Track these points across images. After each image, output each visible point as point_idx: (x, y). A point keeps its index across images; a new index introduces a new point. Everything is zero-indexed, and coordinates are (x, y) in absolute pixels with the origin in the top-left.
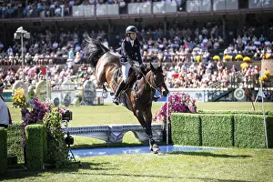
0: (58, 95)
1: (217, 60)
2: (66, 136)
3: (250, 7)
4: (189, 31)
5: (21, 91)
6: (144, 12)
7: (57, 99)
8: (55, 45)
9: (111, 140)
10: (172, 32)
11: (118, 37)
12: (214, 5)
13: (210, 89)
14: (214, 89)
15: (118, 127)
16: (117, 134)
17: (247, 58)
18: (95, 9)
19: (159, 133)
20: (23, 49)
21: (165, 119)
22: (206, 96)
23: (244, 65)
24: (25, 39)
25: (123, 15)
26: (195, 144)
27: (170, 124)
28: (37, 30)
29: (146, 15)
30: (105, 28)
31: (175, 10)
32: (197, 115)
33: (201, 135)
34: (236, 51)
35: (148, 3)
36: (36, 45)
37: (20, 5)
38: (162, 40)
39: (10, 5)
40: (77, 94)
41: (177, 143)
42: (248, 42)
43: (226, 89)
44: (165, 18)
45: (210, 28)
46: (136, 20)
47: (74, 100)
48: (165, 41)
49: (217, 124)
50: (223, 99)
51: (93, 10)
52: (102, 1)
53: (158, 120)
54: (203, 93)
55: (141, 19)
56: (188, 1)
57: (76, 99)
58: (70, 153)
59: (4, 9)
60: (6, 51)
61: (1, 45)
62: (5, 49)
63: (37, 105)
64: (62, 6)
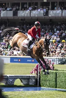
1: (64, 42)
4: (50, 26)
6: (26, 15)
9: (8, 83)
12: (63, 13)
13: (60, 58)
14: (62, 58)
16: (11, 80)
19: (34, 80)
21: (37, 73)
22: (58, 61)
25: (15, 17)
26: (53, 87)
27: (40, 76)
29: (27, 17)
30: (5, 23)
31: (43, 15)
33: (56, 82)
35: (28, 10)
41: (43, 86)
45: (60, 25)
46: (22, 20)
52: (4, 9)
53: (33, 73)
54: (56, 60)
55: (24, 19)
56: (49, 11)
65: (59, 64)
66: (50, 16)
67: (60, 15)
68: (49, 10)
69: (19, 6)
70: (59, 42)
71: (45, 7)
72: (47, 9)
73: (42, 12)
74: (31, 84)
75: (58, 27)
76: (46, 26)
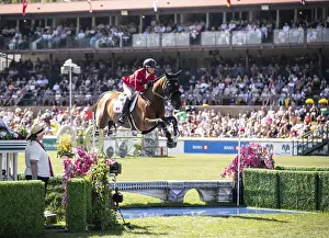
0: (112, 144)
1: (311, 105)
2: (114, 192)
4: (277, 67)
5: (68, 138)
6: (220, 42)
7: (111, 148)
8: (111, 82)
9: (170, 199)
10: (254, 68)
11: (187, 73)
12: (308, 36)
13: (301, 140)
14: (305, 140)
15: (179, 184)
16: (177, 192)
18: (161, 39)
19: (228, 193)
20: (71, 87)
24: (74, 75)
25: (194, 46)
26: (271, 207)
27: (242, 182)
28: (87, 62)
29: (225, 47)
30: (172, 62)
31: (260, 42)
32: (275, 171)
35: (227, 32)
36: (88, 82)
37: (69, 32)
38: (242, 78)
39: (56, 32)
40: (135, 142)
41: (250, 204)
43: (320, 140)
44: (247, 51)
46: (211, 52)
47: (132, 150)
48: (246, 80)
49: (298, 183)
50: (317, 152)
51: (158, 40)
52: (169, 28)
53: (227, 176)
54: (291, 145)
55: (217, 52)
56: (275, 31)
57: (134, 149)
58: (118, 213)
59: (50, 37)
60: (52, 88)
61: (46, 81)
62: (50, 86)
63: (82, 155)
64: (120, 34)
65: (299, 154)
66: (276, 42)
67: (301, 40)
68: (274, 27)
69: (205, 21)
70: (300, 103)
71: (265, 21)
72: (270, 26)
73: (260, 35)
74: (221, 199)
75: (296, 68)
76: (270, 67)
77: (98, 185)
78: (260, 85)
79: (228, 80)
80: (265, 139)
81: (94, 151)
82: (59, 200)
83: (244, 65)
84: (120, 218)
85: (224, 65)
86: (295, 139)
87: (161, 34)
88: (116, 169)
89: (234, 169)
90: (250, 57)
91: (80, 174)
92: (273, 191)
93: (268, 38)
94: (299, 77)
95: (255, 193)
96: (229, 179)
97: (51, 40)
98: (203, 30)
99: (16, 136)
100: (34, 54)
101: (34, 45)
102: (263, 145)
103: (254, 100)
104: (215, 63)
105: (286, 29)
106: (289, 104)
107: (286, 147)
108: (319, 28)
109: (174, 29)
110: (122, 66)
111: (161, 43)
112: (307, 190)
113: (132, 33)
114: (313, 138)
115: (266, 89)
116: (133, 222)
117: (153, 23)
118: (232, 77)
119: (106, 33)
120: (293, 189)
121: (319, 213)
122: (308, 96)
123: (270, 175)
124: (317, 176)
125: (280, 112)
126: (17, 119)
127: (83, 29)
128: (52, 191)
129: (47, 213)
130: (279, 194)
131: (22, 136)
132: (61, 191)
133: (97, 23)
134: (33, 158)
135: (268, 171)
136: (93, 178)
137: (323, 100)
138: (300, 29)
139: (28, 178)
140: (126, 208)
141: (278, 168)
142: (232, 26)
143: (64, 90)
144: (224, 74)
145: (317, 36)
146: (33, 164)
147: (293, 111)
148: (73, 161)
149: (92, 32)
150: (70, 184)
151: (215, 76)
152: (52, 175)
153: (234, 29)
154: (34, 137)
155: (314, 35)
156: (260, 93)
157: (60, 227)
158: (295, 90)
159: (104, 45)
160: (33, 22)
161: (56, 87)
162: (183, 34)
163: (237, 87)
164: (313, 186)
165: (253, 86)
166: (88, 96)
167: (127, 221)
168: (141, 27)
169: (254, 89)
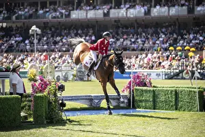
0: (60, 74)
1: (172, 50)
2: (61, 102)
3: (196, 13)
4: (153, 29)
5: (34, 71)
6: (120, 15)
7: (59, 76)
8: (58, 38)
9: (93, 105)
10: (140, 30)
12: (170, 11)
13: (167, 71)
14: (169, 71)
15: (98, 96)
16: (97, 101)
17: (193, 49)
18: (87, 14)
19: (126, 101)
20: (35, 41)
21: (130, 91)
22: (164, 76)
23: (191, 54)
24: (37, 34)
25: (106, 18)
26: (150, 109)
27: (133, 95)
28: (44, 27)
29: (123, 18)
30: (93, 27)
31: (143, 15)
32: (152, 89)
34: (185, 44)
35: (124, 9)
36: (45, 38)
37: (34, 10)
38: (133, 36)
39: (26, 10)
40: (72, 73)
41: (139, 107)
42: (194, 37)
43: (178, 71)
44: (136, 20)
46: (115, 21)
47: (71, 78)
48: (135, 37)
49: (165, 95)
50: (175, 77)
51: (85, 14)
52: (91, 7)
54: (161, 73)
55: (119, 21)
56: (152, 9)
57: (72, 77)
58: (63, 114)
59: (23, 13)
60: (24, 42)
61: (21, 38)
62: (23, 41)
63: (42, 80)
64: (64, 11)
65: (166, 79)
66: (152, 15)
67: (166, 14)
68: (151, 7)
69: (112, 3)
70: (166, 50)
71: (146, 3)
72: (149, 6)
73: (143, 11)
74: (122, 105)
75: (164, 30)
76: (149, 29)
77: (52, 98)
78: (144, 39)
79: (125, 37)
80: (147, 70)
81: (49, 78)
82: (29, 106)
83: (134, 28)
84: (65, 116)
85: (122, 28)
86: (163, 70)
87: (87, 10)
88: (62, 88)
89: (129, 87)
90: (138, 24)
91: (41, 91)
92: (151, 100)
93: (148, 13)
94: (166, 35)
95: (141, 101)
96: (126, 93)
97: (24, 15)
98: (111, 8)
99: (4, 70)
100: (13, 22)
101: (14, 17)
102: (145, 74)
103: (140, 48)
104: (118, 27)
105: (158, 7)
106: (160, 50)
107: (158, 75)
108: (176, 7)
109: (94, 8)
110: (65, 29)
111: (87, 16)
112: (170, 99)
113: (70, 11)
114: (174, 69)
115: (147, 42)
116: (72, 118)
117: (82, 4)
118: (127, 35)
119: (55, 10)
120: (162, 98)
121: (177, 112)
122: (170, 45)
123: (150, 91)
124: (176, 91)
125: (155, 55)
126: (5, 60)
127: (42, 8)
128: (25, 101)
129: (22, 114)
130: (154, 101)
131: (7, 70)
132: (30, 101)
133: (50, 5)
134: (14, 82)
135: (148, 88)
136: (49, 94)
137: (179, 48)
138: (166, 8)
139: (11, 94)
140: (68, 110)
141: (154, 87)
142: (127, 6)
143: (32, 43)
144: (123, 33)
145: (176, 11)
146: (13, 86)
147: (162, 54)
148: (37, 84)
149: (47, 10)
150: (35, 97)
151: (118, 35)
152: (25, 92)
153: (129, 8)
154: (14, 70)
155: (174, 11)
156: (143, 44)
157: (30, 122)
158: (163, 42)
159: (55, 17)
160: (13, 4)
161: (27, 42)
162: (99, 11)
163: (131, 41)
164: (174, 97)
165: (139, 40)
166: (46, 47)
167: (68, 118)
168: (75, 7)
169: (140, 42)
